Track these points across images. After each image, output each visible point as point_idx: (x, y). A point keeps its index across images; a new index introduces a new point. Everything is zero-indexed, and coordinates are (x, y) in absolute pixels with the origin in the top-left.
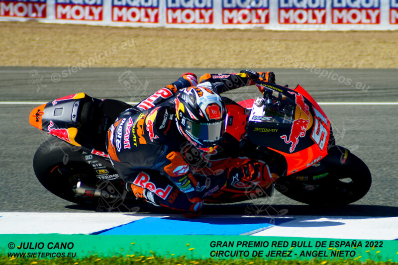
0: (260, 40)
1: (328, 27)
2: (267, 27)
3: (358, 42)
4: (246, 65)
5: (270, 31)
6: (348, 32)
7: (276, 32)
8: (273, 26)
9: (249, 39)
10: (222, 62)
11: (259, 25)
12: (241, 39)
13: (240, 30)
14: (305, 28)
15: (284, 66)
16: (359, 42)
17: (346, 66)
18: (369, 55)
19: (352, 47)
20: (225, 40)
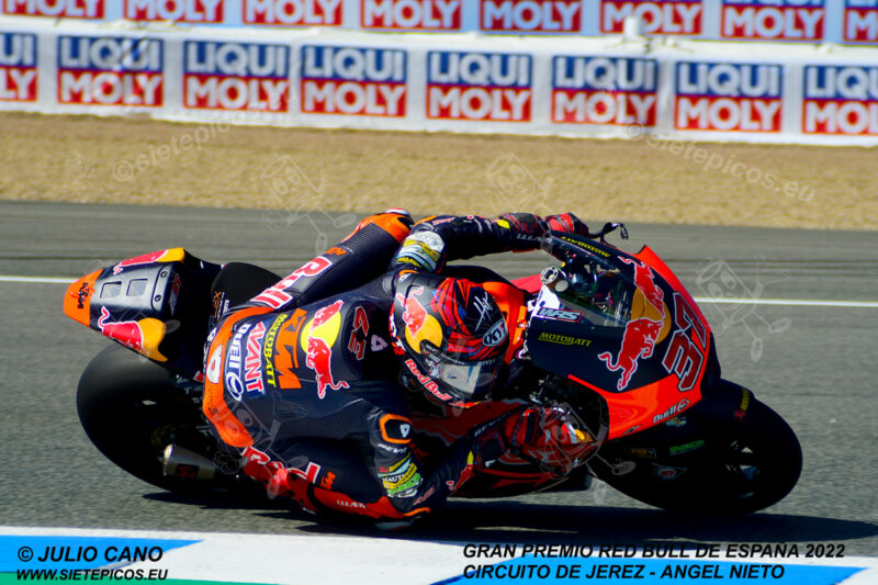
0: (141, 141)
1: (292, 119)
2: (158, 114)
3: (356, 156)
4: (107, 196)
5: (166, 123)
6: (335, 132)
7: (178, 125)
8: (172, 112)
9: (117, 139)
10: (55, 187)
11: (140, 109)
12: (99, 139)
13: (96, 118)
14: (242, 119)
15: (192, 201)
16: (359, 155)
17: (329, 205)
18: (380, 184)
19: (345, 164)
20: (63, 139)
